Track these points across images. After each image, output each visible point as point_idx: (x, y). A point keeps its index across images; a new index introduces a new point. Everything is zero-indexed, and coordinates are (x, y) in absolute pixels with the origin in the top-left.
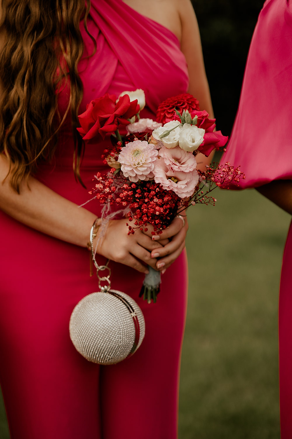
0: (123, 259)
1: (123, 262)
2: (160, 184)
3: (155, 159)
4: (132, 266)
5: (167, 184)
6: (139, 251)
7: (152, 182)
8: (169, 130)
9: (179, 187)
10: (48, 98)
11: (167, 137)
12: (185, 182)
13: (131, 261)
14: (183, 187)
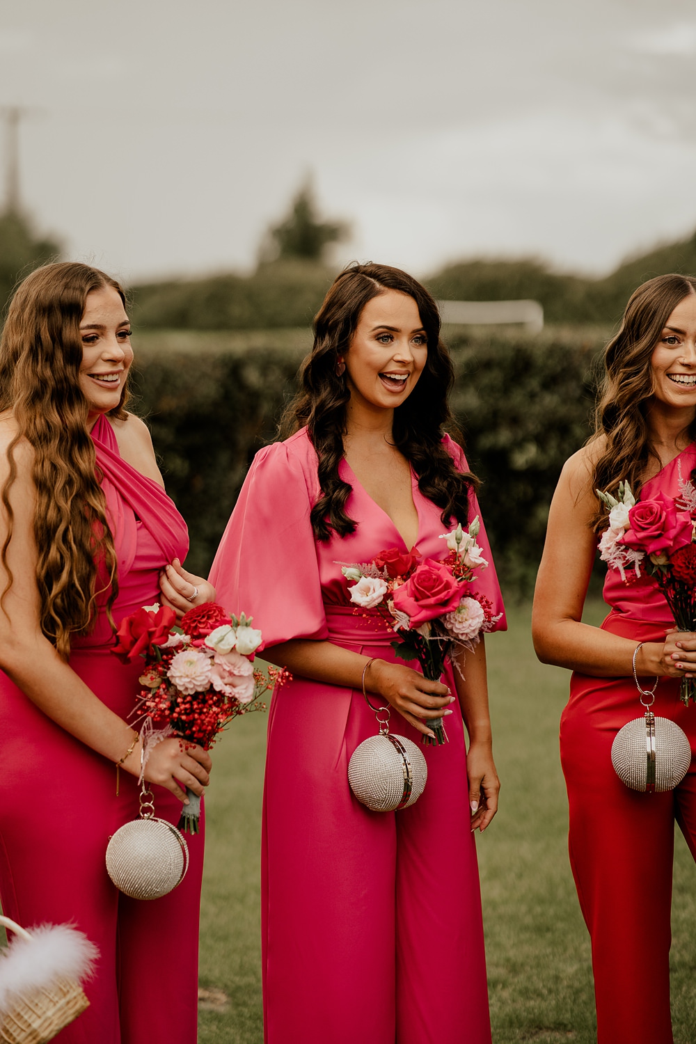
0: (164, 782)
1: (164, 785)
2: (221, 691)
3: (210, 667)
4: (172, 791)
5: (227, 690)
6: (183, 775)
7: (211, 690)
8: (223, 635)
9: (240, 692)
10: (88, 569)
11: (223, 642)
12: (244, 686)
13: (172, 785)
14: (243, 691)
